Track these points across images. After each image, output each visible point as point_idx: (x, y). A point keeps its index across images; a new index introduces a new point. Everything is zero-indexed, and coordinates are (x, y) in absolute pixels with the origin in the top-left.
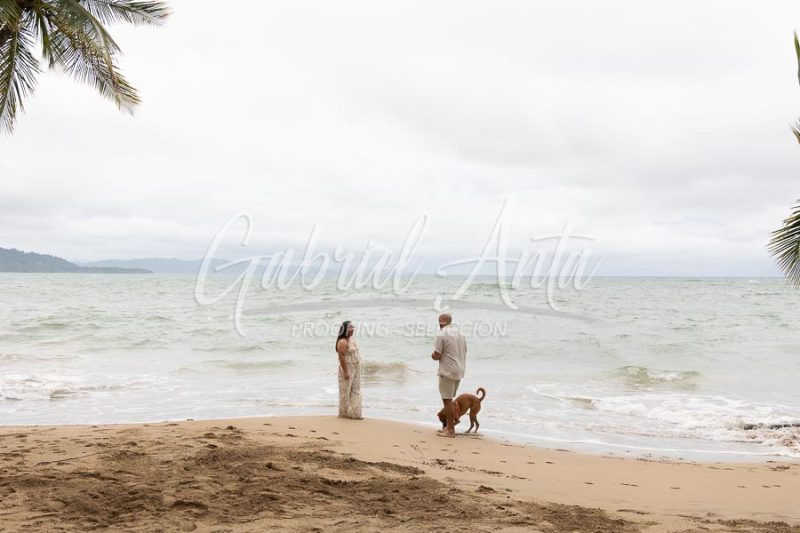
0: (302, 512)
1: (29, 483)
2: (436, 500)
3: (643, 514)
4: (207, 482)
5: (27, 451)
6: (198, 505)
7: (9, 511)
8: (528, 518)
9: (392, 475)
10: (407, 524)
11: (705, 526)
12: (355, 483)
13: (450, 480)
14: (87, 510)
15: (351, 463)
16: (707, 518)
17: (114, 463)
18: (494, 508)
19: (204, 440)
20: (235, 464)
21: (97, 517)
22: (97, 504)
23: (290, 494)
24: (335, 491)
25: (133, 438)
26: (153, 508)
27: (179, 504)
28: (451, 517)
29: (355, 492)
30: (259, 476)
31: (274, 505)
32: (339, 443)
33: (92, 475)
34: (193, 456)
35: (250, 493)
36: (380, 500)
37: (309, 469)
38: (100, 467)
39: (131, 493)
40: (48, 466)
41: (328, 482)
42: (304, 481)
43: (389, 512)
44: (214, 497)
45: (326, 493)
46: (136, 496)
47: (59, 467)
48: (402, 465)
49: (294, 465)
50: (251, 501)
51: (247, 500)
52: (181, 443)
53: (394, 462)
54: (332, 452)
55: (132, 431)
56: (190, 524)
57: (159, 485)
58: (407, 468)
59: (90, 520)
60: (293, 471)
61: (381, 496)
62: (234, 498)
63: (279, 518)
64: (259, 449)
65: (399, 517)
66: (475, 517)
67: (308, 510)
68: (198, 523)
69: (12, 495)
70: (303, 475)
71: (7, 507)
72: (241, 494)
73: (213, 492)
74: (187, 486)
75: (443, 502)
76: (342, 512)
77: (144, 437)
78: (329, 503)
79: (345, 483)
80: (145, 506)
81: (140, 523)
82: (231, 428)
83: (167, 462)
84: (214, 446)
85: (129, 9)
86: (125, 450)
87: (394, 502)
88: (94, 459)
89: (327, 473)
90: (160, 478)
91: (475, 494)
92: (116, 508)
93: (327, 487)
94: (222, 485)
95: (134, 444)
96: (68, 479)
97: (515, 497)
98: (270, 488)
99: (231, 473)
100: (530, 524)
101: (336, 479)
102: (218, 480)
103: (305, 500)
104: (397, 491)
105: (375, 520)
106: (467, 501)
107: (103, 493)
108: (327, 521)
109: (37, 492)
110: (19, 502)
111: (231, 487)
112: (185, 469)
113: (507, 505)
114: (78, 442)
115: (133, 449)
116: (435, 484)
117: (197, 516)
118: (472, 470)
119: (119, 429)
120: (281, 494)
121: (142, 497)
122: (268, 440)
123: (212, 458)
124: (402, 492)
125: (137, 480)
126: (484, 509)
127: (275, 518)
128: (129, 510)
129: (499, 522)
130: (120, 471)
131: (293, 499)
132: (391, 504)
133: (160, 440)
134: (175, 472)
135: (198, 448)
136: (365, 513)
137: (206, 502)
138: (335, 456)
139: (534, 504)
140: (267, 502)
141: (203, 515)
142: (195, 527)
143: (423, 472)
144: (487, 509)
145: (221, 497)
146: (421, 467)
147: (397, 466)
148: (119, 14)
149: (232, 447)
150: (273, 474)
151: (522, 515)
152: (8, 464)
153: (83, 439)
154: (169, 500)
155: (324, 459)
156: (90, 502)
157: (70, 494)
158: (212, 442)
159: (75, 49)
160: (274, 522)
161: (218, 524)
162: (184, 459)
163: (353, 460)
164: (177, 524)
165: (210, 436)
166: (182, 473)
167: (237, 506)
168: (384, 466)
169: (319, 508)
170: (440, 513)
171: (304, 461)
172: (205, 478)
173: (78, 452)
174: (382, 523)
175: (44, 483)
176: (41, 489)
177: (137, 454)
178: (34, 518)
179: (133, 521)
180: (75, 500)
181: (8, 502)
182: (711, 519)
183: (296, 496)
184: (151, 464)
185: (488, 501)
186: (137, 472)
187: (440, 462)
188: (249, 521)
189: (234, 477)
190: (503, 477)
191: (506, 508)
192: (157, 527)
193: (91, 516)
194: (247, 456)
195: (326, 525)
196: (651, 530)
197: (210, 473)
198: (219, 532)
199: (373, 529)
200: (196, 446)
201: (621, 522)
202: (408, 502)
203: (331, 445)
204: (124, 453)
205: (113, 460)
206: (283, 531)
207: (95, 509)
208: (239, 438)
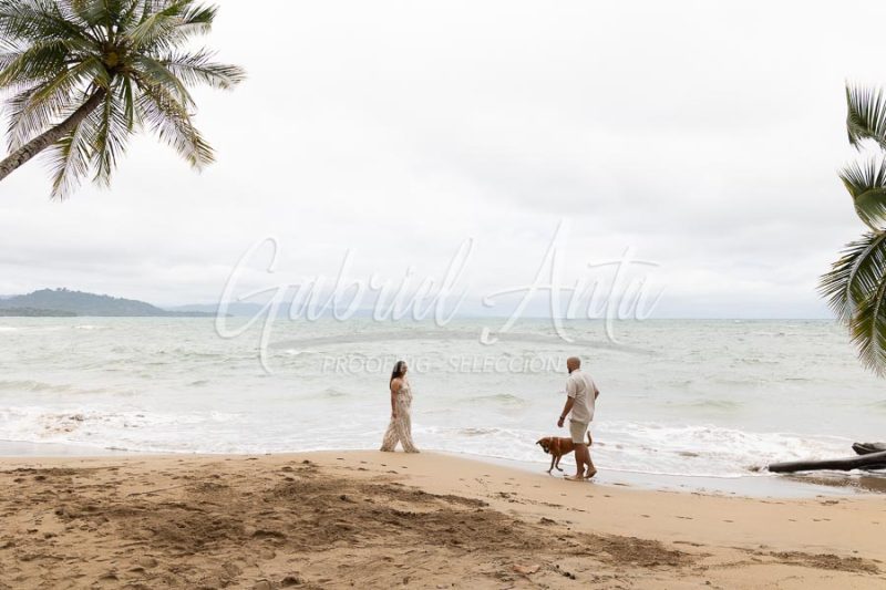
0: (374, 542)
1: (121, 513)
2: (500, 531)
3: (698, 545)
4: (285, 513)
5: (119, 483)
6: (278, 535)
7: (104, 539)
8: (588, 549)
9: (458, 507)
10: (472, 554)
11: (758, 557)
12: (424, 515)
13: (514, 512)
14: (174, 538)
15: (419, 496)
16: (761, 550)
17: (199, 495)
18: (556, 539)
19: (282, 473)
20: (312, 496)
21: (183, 545)
22: (183, 533)
23: (364, 526)
24: (405, 522)
25: (216, 471)
26: (236, 537)
27: (259, 534)
28: (516, 548)
29: (424, 523)
30: (333, 508)
31: (348, 534)
32: (408, 477)
33: (178, 506)
34: (272, 488)
35: (326, 523)
36: (447, 531)
37: (380, 501)
38: (186, 497)
39: (214, 523)
40: (138, 498)
41: (398, 514)
42: (375, 512)
43: (456, 543)
44: (292, 527)
45: (397, 524)
46: (220, 525)
47: (149, 498)
48: (467, 497)
49: (366, 497)
50: (326, 531)
51: (322, 530)
52: (261, 476)
53: (460, 495)
54: (401, 485)
55: (215, 465)
56: (270, 552)
57: (240, 515)
58: (472, 501)
59: (177, 548)
60: (365, 503)
61: (448, 527)
62: (310, 528)
63: (353, 548)
64: (333, 482)
65: (465, 547)
66: (538, 548)
67: (380, 540)
68: (277, 552)
69: (105, 524)
70: (374, 507)
71: (102, 536)
72: (317, 525)
73: (290, 522)
74: (267, 516)
75: (506, 533)
76: (411, 542)
77: (226, 471)
78: (399, 534)
79: (414, 515)
80: (228, 535)
81: (224, 551)
82: (307, 462)
83: (248, 494)
84: (291, 479)
85: (211, 73)
86: (209, 483)
87: (461, 532)
88: (181, 491)
89: (397, 505)
90: (242, 509)
91: (537, 526)
92: (201, 536)
93: (397, 518)
94: (299, 516)
95: (217, 477)
96: (157, 509)
97: (575, 529)
98: (344, 518)
99: (307, 504)
100: (590, 555)
101: (405, 511)
102: (295, 511)
103: (377, 531)
104: (463, 523)
105: (443, 550)
106: (530, 533)
107: (189, 523)
108: (398, 551)
109: (128, 521)
110: (112, 530)
111: (308, 517)
112: (265, 500)
113: (567, 536)
114: (165, 474)
115: (216, 482)
116: (499, 516)
117: (276, 544)
118: (534, 503)
119: (204, 462)
120: (354, 525)
121: (225, 527)
122: (341, 474)
123: (290, 490)
124: (468, 523)
125: (220, 511)
126: (546, 541)
127: (349, 547)
128: (214, 539)
129: (560, 553)
130: (205, 502)
131: (366, 529)
132: (457, 535)
133: (241, 474)
134: (255, 503)
135: (276, 481)
136: (434, 543)
137: (285, 532)
138: (404, 488)
139: (593, 536)
140: (341, 532)
141: (281, 544)
142: (274, 555)
143: (488, 505)
144: (548, 540)
145: (298, 527)
146: (486, 500)
147: (463, 498)
148: (201, 78)
149: (308, 480)
150: (347, 506)
151: (581, 544)
152: (101, 494)
153: (170, 472)
154: (250, 529)
155: (394, 492)
156: (177, 530)
157: (158, 523)
158: (289, 475)
159: (161, 110)
160: (348, 551)
161: (296, 552)
162: (264, 491)
163: (422, 493)
165: (287, 469)
166: (262, 504)
167: (313, 535)
168: (451, 498)
169: (390, 539)
170: (504, 543)
171: (376, 493)
172: (282, 509)
173: (166, 484)
174: (450, 553)
175: (135, 513)
176: (132, 519)
177: (220, 486)
178: (126, 545)
179: (216, 549)
180: (163, 529)
181: (102, 531)
182: (764, 551)
183: (369, 527)
184: (233, 496)
185: (549, 532)
186: (220, 503)
187: (503, 495)
188: (324, 550)
189: (310, 508)
190: (564, 510)
191: (567, 539)
192: (240, 554)
193: (178, 544)
194: (322, 488)
195: (396, 555)
196: (706, 562)
197: (288, 504)
198: (296, 560)
199: (441, 558)
200: (274, 479)
201: (677, 554)
202: (474, 533)
203: (401, 479)
204: (208, 485)
205: (198, 491)
206: (356, 560)
207: (182, 538)
208: (314, 471)
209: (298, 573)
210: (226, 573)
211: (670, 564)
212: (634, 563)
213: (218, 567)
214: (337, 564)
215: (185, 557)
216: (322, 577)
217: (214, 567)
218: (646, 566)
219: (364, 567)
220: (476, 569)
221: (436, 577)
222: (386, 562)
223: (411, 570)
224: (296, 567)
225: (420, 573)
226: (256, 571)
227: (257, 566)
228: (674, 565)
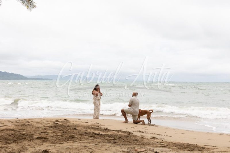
0: (82, 141)
2: (134, 140)
3: (213, 146)
4: (51, 133)
6: (45, 138)
9: (120, 133)
10: (120, 146)
12: (106, 135)
13: (142, 135)
14: (6, 139)
15: (106, 130)
17: (20, 127)
18: (156, 143)
19: (54, 122)
24: (97, 136)
25: (29, 121)
26: (29, 139)
27: (39, 138)
28: (138, 145)
29: (104, 137)
31: (73, 139)
32: (104, 125)
33: (11, 130)
34: (48, 126)
35: (66, 136)
36: (113, 139)
37: (89, 130)
38: (14, 128)
39: (22, 135)
41: (95, 134)
42: (86, 133)
43: (115, 143)
44: (52, 136)
45: (94, 137)
46: (24, 135)
48: (125, 131)
49: (84, 129)
50: (65, 138)
51: (64, 138)
52: (46, 122)
55: (29, 119)
56: (41, 143)
57: (33, 133)
58: (127, 132)
60: (83, 131)
61: (113, 138)
62: (59, 137)
63: (74, 143)
64: (74, 125)
65: (119, 144)
66: (147, 145)
67: (86, 141)
68: (44, 144)
72: (62, 136)
73: (52, 135)
74: (44, 133)
75: (137, 141)
76: (97, 142)
77: (33, 121)
78: (94, 140)
79: (102, 134)
80: (27, 138)
81: (23, 143)
82: (66, 119)
83: (39, 127)
84: (57, 124)
86: (26, 124)
87: (118, 140)
88: (13, 126)
89: (96, 132)
90: (35, 131)
91: (150, 139)
92: (16, 139)
94: (56, 134)
95: (29, 122)
96: (2, 130)
97: (165, 140)
98: (73, 135)
99: (60, 130)
100: (168, 147)
101: (98, 133)
102: (55, 132)
103: (85, 139)
104: (121, 137)
106: (146, 141)
107: (13, 134)
108: (91, 144)
111: (59, 134)
112: (44, 129)
113: (161, 142)
114: (9, 121)
115: (28, 123)
116: (136, 136)
117: (44, 141)
118: (151, 134)
120: (77, 137)
121: (26, 136)
122: (78, 123)
123: (55, 127)
125: (26, 131)
127: (72, 143)
128: (21, 139)
129: (156, 146)
130: (21, 129)
131: (81, 138)
133: (38, 122)
134: (40, 130)
135: (51, 124)
136: (106, 143)
137: (49, 138)
138: (101, 128)
139: (171, 142)
141: (46, 141)
142: (42, 144)
143: (133, 133)
144: (153, 143)
145: (55, 137)
147: (123, 131)
149: (64, 124)
150: (75, 131)
151: (166, 145)
153: (11, 121)
154: (35, 137)
155: (97, 128)
156: (7, 137)
161: (51, 144)
162: (45, 127)
164: (36, 143)
165: (57, 121)
166: (43, 130)
167: (60, 139)
168: (118, 131)
169: (89, 141)
170: (135, 143)
173: (9, 124)
174: (111, 145)
177: (29, 125)
179: (21, 142)
183: (82, 137)
184: (33, 128)
185: (154, 141)
186: (27, 129)
188: (62, 143)
189: (61, 131)
190: (163, 136)
191: (160, 143)
192: (29, 144)
193: (7, 141)
194: (68, 126)
195: (90, 145)
196: (215, 150)
197: (53, 130)
198: (50, 146)
199: (107, 147)
200: (51, 123)
201: (204, 148)
202: (123, 140)
203: (101, 126)
204: (24, 124)
205: (20, 126)
206: (73, 146)
207: (9, 139)
208: (68, 122)
209: (49, 149)
210: (22, 149)
211: (199, 150)
212: (185, 150)
213: (19, 147)
214: (66, 147)
215: (8, 145)
216: (58, 151)
217: (18, 147)
218: (189, 151)
219: (76, 148)
220: (121, 150)
221: (103, 152)
222: (86, 147)
223: (94, 150)
224: (49, 148)
225: (97, 150)
226: (34, 149)
227: (34, 147)
228: (201, 151)
